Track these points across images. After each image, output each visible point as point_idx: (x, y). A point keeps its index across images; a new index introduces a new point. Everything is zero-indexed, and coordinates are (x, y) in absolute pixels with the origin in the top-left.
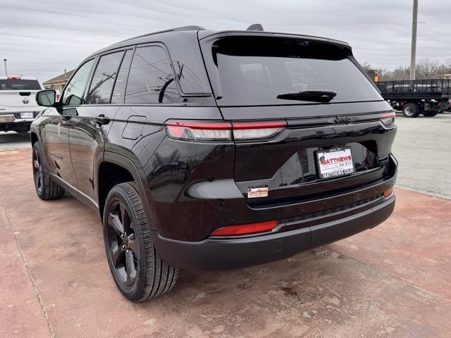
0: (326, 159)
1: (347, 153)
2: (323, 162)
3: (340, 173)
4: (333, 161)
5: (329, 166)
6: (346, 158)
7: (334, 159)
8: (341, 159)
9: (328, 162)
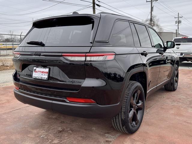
0: (36, 70)
1: (47, 70)
2: (35, 71)
3: (39, 78)
4: (39, 72)
5: (37, 74)
6: (45, 72)
7: (40, 71)
8: (43, 72)
9: (37, 72)
